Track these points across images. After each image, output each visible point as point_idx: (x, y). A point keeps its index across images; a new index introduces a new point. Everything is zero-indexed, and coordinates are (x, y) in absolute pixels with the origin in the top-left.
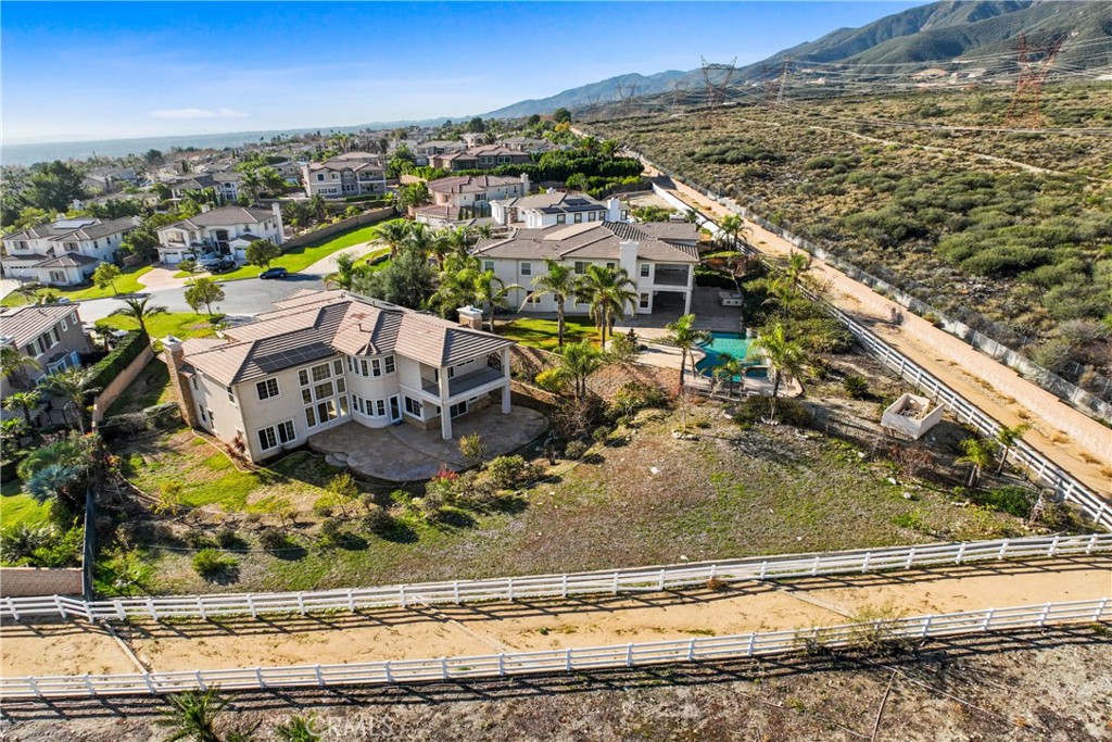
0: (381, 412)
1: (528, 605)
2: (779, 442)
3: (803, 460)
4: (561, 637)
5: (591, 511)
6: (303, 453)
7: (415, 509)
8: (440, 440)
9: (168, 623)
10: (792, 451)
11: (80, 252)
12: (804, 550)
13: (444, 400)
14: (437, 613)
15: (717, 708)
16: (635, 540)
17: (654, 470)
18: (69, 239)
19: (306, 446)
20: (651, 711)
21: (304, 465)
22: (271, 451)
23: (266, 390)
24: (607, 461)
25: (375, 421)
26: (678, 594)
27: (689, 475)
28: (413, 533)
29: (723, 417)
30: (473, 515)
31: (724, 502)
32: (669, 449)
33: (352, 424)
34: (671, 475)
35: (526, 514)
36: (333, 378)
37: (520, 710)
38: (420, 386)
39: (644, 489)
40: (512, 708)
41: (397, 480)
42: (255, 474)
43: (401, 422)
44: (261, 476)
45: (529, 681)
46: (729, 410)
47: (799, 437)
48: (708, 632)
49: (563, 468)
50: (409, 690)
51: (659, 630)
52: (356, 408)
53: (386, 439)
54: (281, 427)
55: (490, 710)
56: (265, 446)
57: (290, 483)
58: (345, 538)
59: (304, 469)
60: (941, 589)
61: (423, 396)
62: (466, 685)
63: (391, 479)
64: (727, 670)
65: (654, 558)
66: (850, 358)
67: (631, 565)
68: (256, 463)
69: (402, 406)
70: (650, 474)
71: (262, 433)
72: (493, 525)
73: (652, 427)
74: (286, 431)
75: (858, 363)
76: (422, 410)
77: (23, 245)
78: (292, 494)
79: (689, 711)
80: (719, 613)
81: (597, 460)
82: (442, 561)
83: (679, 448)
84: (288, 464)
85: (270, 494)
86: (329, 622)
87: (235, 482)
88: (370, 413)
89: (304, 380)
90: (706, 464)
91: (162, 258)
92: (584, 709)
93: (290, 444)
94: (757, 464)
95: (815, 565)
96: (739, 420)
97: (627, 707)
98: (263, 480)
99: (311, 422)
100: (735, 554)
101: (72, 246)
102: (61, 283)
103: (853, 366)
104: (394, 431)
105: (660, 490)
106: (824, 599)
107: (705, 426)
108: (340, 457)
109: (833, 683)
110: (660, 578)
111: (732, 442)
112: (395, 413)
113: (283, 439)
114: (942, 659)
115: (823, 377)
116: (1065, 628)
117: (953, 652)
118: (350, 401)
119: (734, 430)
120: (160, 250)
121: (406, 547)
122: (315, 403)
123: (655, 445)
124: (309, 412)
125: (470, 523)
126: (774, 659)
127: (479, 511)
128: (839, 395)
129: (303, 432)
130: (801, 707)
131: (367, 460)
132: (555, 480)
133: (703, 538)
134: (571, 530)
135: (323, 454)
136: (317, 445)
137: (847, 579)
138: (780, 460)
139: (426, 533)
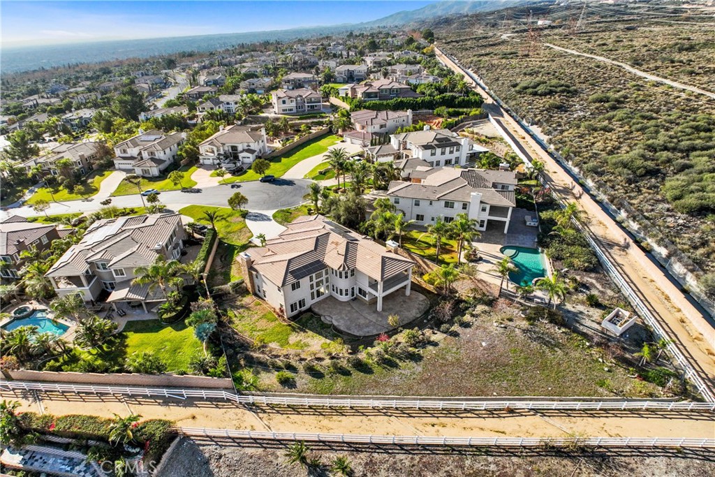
0: (347, 294)
1: (425, 411)
2: (547, 333)
3: (558, 345)
4: (440, 428)
5: (453, 364)
6: (310, 314)
7: (370, 355)
8: (376, 311)
9: (272, 406)
10: (553, 339)
11: (157, 157)
12: (550, 395)
13: (380, 294)
14: (385, 412)
15: (504, 467)
16: (472, 383)
17: (484, 344)
18: (151, 150)
19: (310, 310)
20: (477, 466)
21: (311, 321)
22: (295, 312)
23: (295, 286)
24: (461, 336)
25: (344, 298)
26: (491, 413)
27: (501, 348)
28: (371, 369)
29: (520, 316)
30: (398, 361)
31: (516, 365)
32: (492, 332)
33: (331, 297)
34: (492, 347)
35: (422, 363)
36: (324, 277)
37: (424, 460)
38: (368, 285)
39: (478, 354)
40: (421, 459)
41: (358, 335)
42: (290, 325)
43: (355, 299)
44: (293, 327)
45: (427, 448)
46: (524, 311)
47: (558, 331)
48: (503, 433)
49: (438, 337)
50: (379, 447)
51: (482, 429)
52: (333, 290)
53: (349, 309)
54: (300, 302)
55: (412, 458)
56: (292, 311)
57: (307, 332)
58: (340, 369)
59: (312, 324)
60: (611, 423)
61: (368, 290)
62: (401, 446)
63: (355, 334)
64: (509, 451)
65: (482, 393)
66: (593, 275)
67: (471, 395)
68: (289, 319)
69: (356, 291)
70: (482, 346)
71: (292, 306)
72: (407, 367)
73: (484, 317)
74: (302, 303)
75: (597, 279)
76: (367, 296)
77: (125, 151)
78: (309, 339)
79: (493, 467)
80: (509, 423)
81: (455, 334)
82: (385, 385)
83: (496, 332)
84: (304, 320)
85: (299, 338)
86: (340, 412)
87: (280, 330)
88: (341, 294)
89: (311, 279)
90: (509, 343)
91: (201, 161)
92: (450, 463)
93: (303, 309)
94: (535, 345)
95: (555, 405)
96: (529, 319)
97: (468, 463)
98: (294, 329)
99: (313, 298)
100: (518, 394)
101: (152, 153)
102: (147, 175)
103: (594, 281)
104: (354, 305)
105: (486, 355)
106: (556, 421)
107: (510, 320)
108: (328, 318)
109: (554, 462)
110: (484, 405)
111: (525, 331)
112: (353, 295)
113: (300, 307)
114: (603, 457)
115: (576, 289)
116: (664, 448)
117: (609, 454)
118: (331, 288)
119: (525, 324)
120: (200, 157)
121: (369, 376)
122: (315, 289)
123: (485, 329)
124: (312, 294)
125: (396, 366)
126: (530, 448)
127: (400, 359)
128: (583, 303)
129: (309, 303)
130: (539, 471)
131: (342, 321)
132: (435, 344)
133: (505, 384)
134: (444, 374)
135: (320, 316)
136: (316, 310)
137: (568, 413)
138: (547, 343)
139: (377, 369)
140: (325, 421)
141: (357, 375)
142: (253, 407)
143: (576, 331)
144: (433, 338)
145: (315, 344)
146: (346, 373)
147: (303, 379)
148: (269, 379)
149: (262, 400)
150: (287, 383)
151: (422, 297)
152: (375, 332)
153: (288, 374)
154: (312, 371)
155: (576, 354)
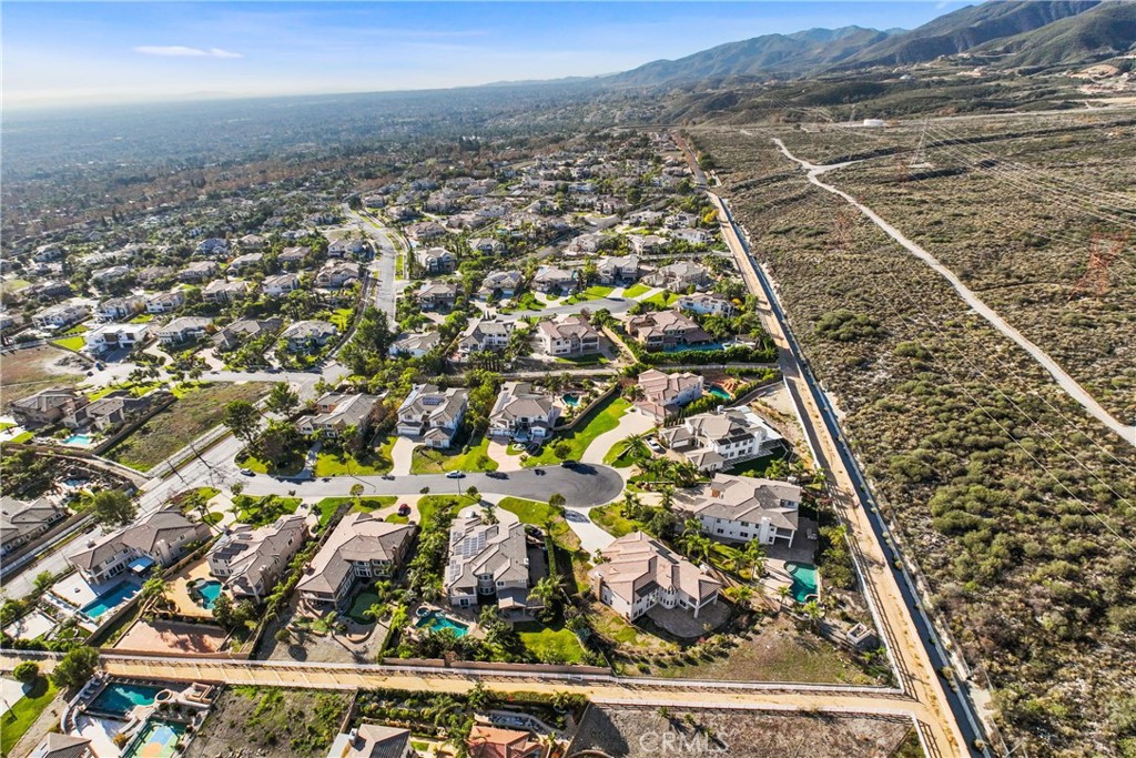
0: (671, 604)
1: (732, 689)
2: (809, 640)
3: (816, 649)
4: (741, 700)
5: (748, 660)
6: (647, 619)
7: (694, 652)
8: (693, 618)
10: (813, 645)
11: (445, 426)
12: (807, 682)
13: (697, 607)
14: (709, 689)
15: (776, 722)
16: (760, 673)
17: (768, 647)
18: (439, 420)
19: (645, 615)
21: (648, 625)
22: (636, 618)
23: (638, 601)
24: (753, 640)
25: (669, 607)
26: (771, 691)
27: (779, 650)
28: (696, 662)
29: (793, 627)
31: (788, 662)
32: (774, 638)
33: (658, 605)
34: (774, 649)
35: (728, 659)
36: (656, 593)
37: (733, 717)
39: (764, 654)
40: (731, 717)
41: (684, 636)
42: (635, 628)
43: (678, 608)
44: (637, 629)
45: (734, 710)
46: (796, 624)
47: (817, 639)
48: (777, 703)
49: (738, 640)
51: (765, 700)
52: (662, 601)
53: (674, 615)
55: (726, 716)
57: (647, 634)
58: (676, 662)
59: (649, 627)
60: (841, 699)
61: (688, 602)
63: (682, 636)
65: (765, 679)
66: (850, 593)
67: (759, 680)
68: (632, 623)
69: (678, 602)
71: (635, 614)
72: (720, 662)
73: (769, 627)
74: (641, 611)
75: (852, 596)
76: (687, 606)
77: (410, 417)
78: (650, 639)
79: (770, 721)
80: (782, 697)
81: (750, 639)
82: (707, 673)
83: (777, 638)
84: (643, 624)
85: (643, 639)
86: (681, 689)
87: (629, 631)
88: (667, 604)
89: (648, 595)
90: (784, 646)
93: (641, 615)
94: (801, 648)
95: (808, 688)
96: (798, 630)
98: (638, 631)
99: (648, 607)
100: (788, 680)
101: (442, 423)
102: (437, 446)
103: (850, 598)
104: (677, 612)
105: (769, 655)
106: (808, 697)
107: (786, 630)
108: (660, 623)
110: (767, 687)
111: (795, 639)
112: (676, 605)
115: (835, 605)
117: (834, 716)
119: (796, 634)
120: (491, 428)
121: (695, 667)
122: (650, 601)
123: (769, 636)
124: (648, 604)
125: (712, 661)
126: (792, 712)
127: (714, 656)
128: (837, 617)
129: (645, 610)
130: (795, 724)
131: (671, 626)
132: (736, 646)
133: (780, 674)
134: (742, 666)
135: (654, 620)
136: (650, 616)
137: (815, 692)
138: (809, 648)
139: (700, 662)
140: (673, 695)
141: (688, 667)
142: (627, 686)
143: (829, 639)
144: (735, 641)
145: (655, 644)
146: (681, 665)
147: (654, 669)
148: (633, 668)
149: (633, 682)
150: (645, 671)
151: (725, 606)
152: (695, 635)
153: (643, 664)
154: (658, 663)
155: (826, 656)
